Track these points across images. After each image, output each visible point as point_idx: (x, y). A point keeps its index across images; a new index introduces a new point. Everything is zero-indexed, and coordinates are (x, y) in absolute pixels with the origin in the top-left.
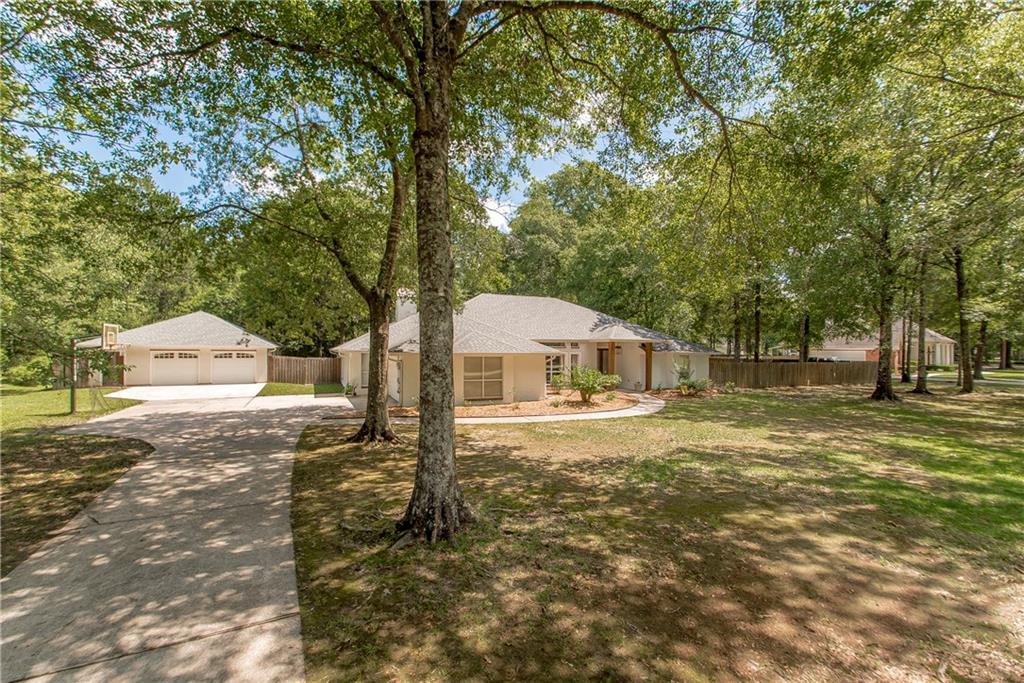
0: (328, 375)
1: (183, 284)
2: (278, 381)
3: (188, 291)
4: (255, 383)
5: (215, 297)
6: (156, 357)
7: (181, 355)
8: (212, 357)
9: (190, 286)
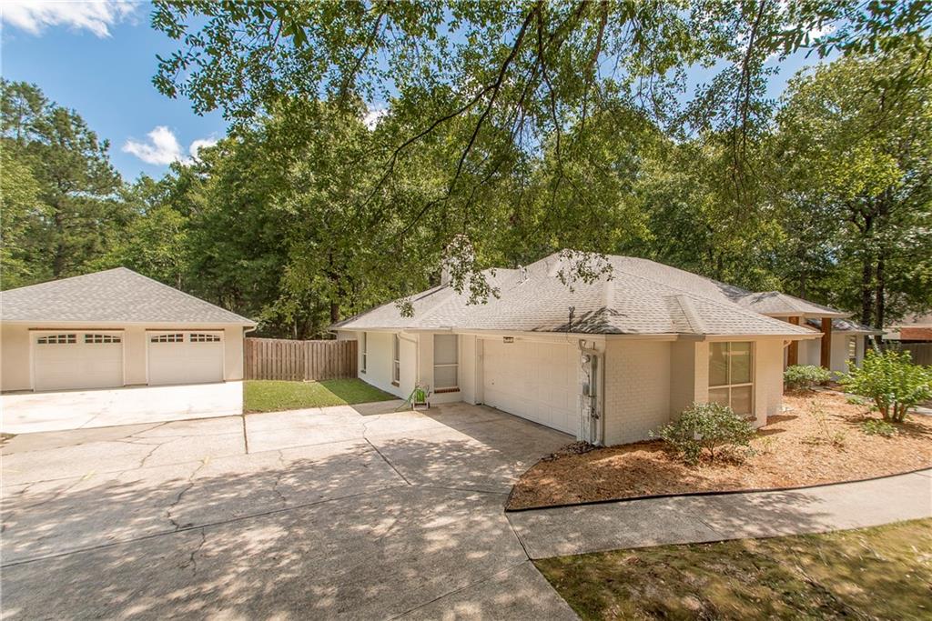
0: (339, 365)
1: (91, 236)
2: (261, 376)
3: (98, 247)
4: (224, 381)
5: (141, 252)
6: (41, 342)
7: (89, 339)
8: (147, 341)
9: (100, 239)
